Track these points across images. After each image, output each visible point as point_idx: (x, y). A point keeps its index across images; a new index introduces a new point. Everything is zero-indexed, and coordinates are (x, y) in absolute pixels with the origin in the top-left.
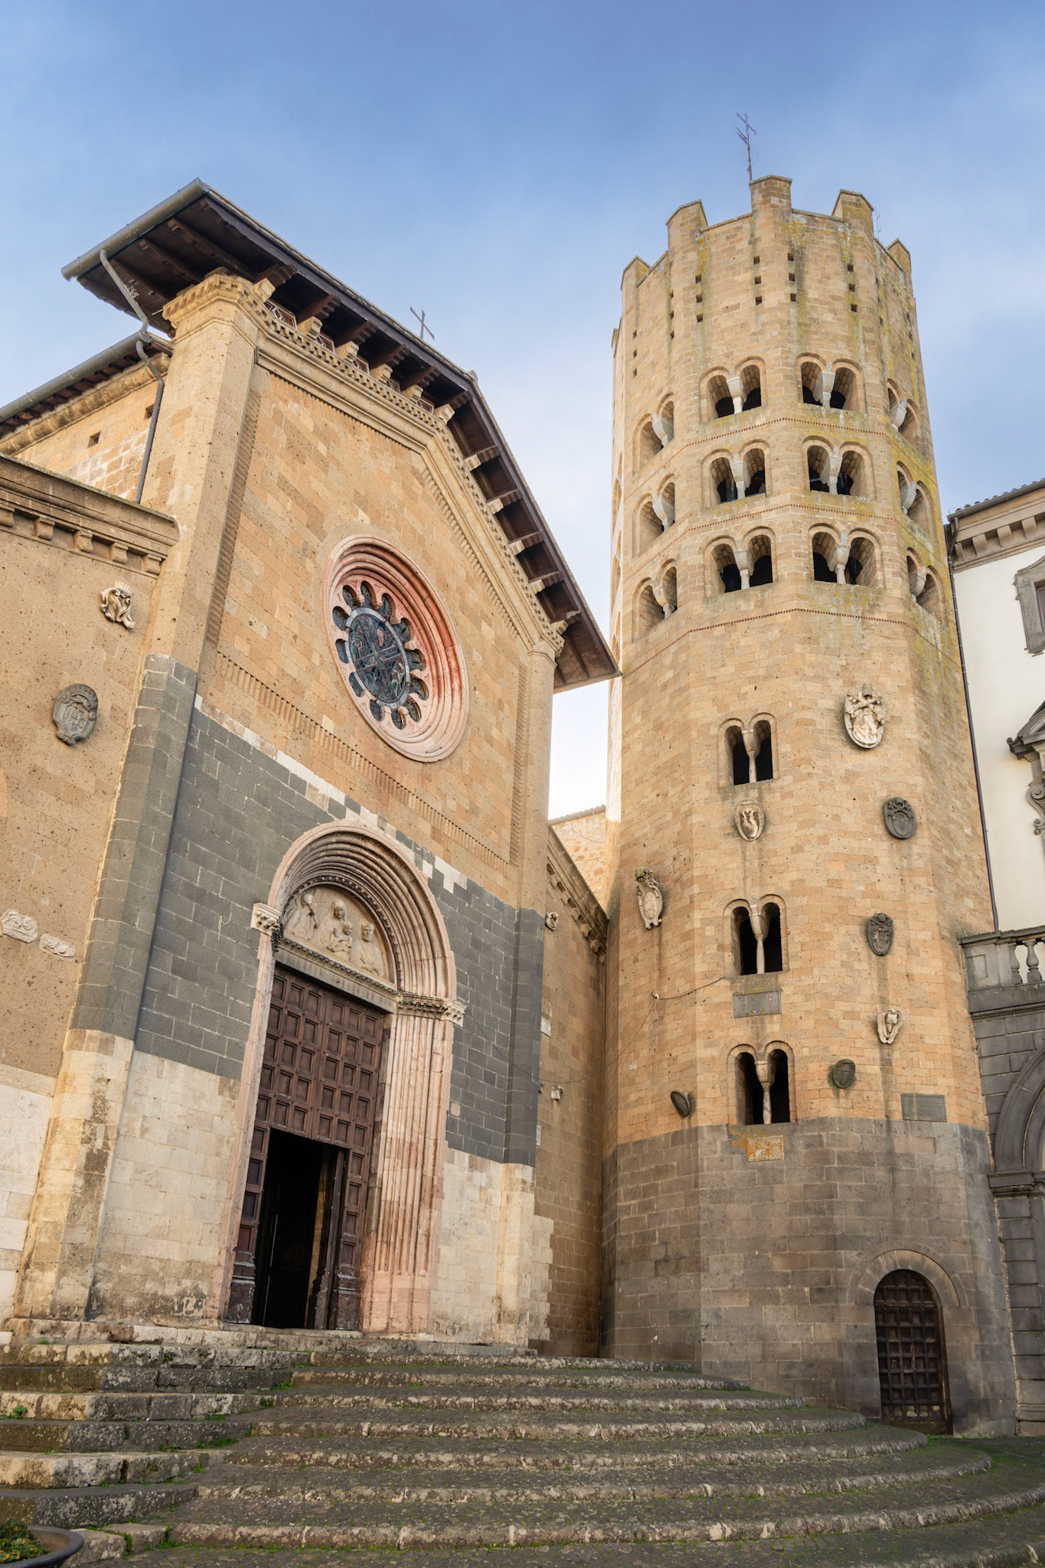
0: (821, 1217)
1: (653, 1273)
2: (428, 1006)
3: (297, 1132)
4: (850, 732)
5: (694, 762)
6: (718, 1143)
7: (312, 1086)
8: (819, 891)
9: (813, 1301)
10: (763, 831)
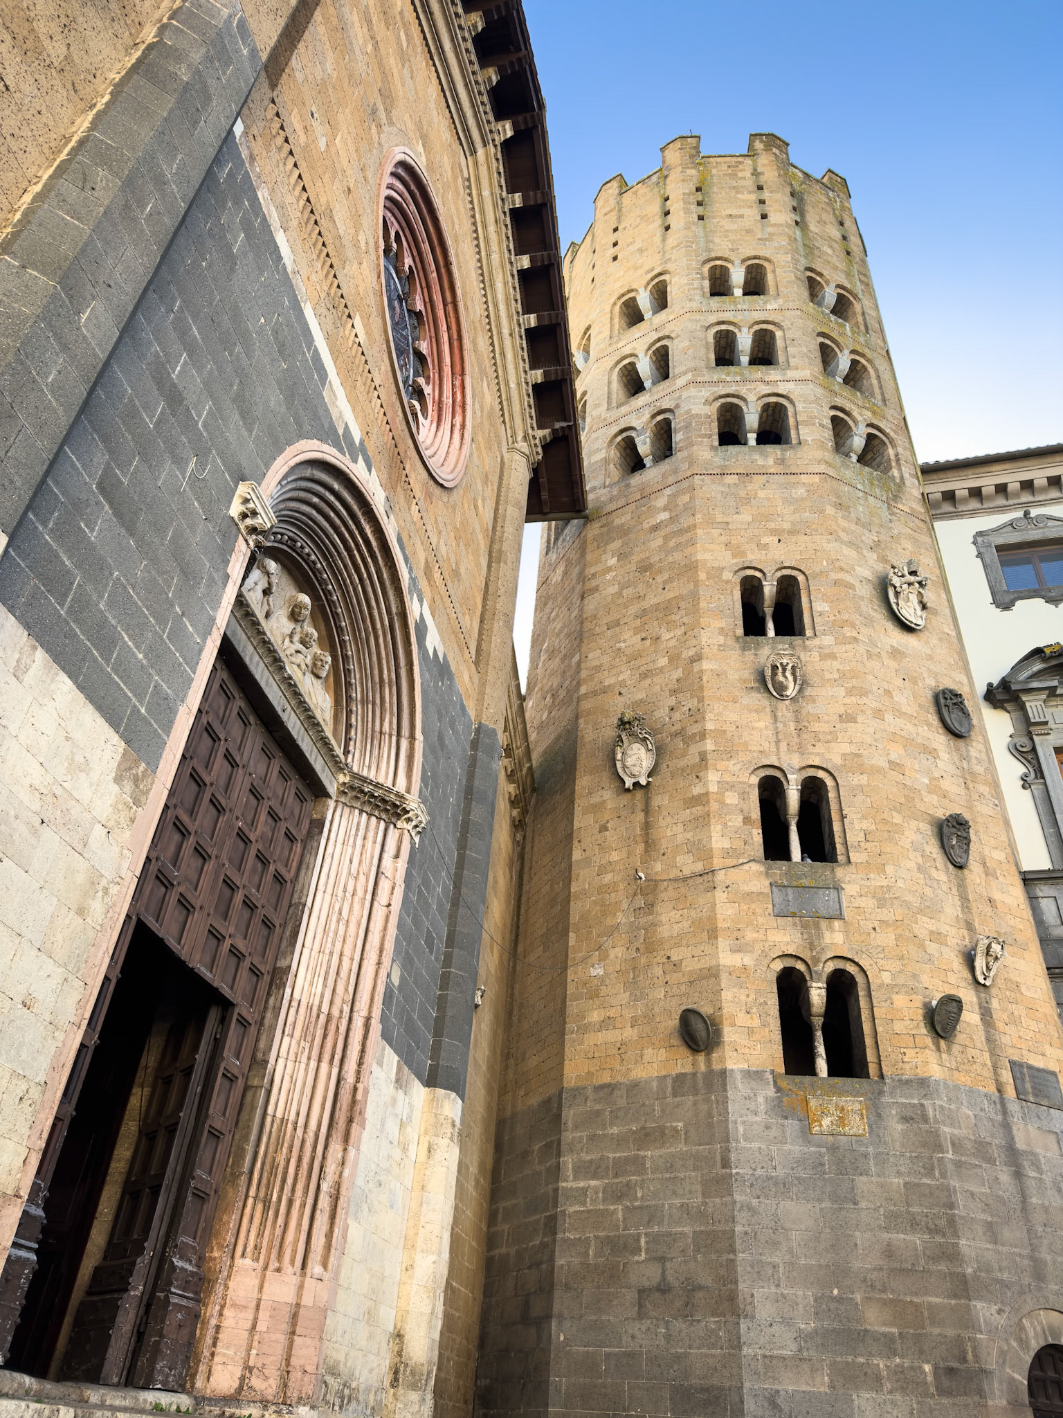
0: (939, 1239)
1: (633, 1312)
2: (384, 801)
3: (171, 943)
4: (894, 607)
5: (703, 604)
6: (761, 1100)
7: (210, 866)
8: (880, 770)
9: (942, 1391)
10: (800, 691)
